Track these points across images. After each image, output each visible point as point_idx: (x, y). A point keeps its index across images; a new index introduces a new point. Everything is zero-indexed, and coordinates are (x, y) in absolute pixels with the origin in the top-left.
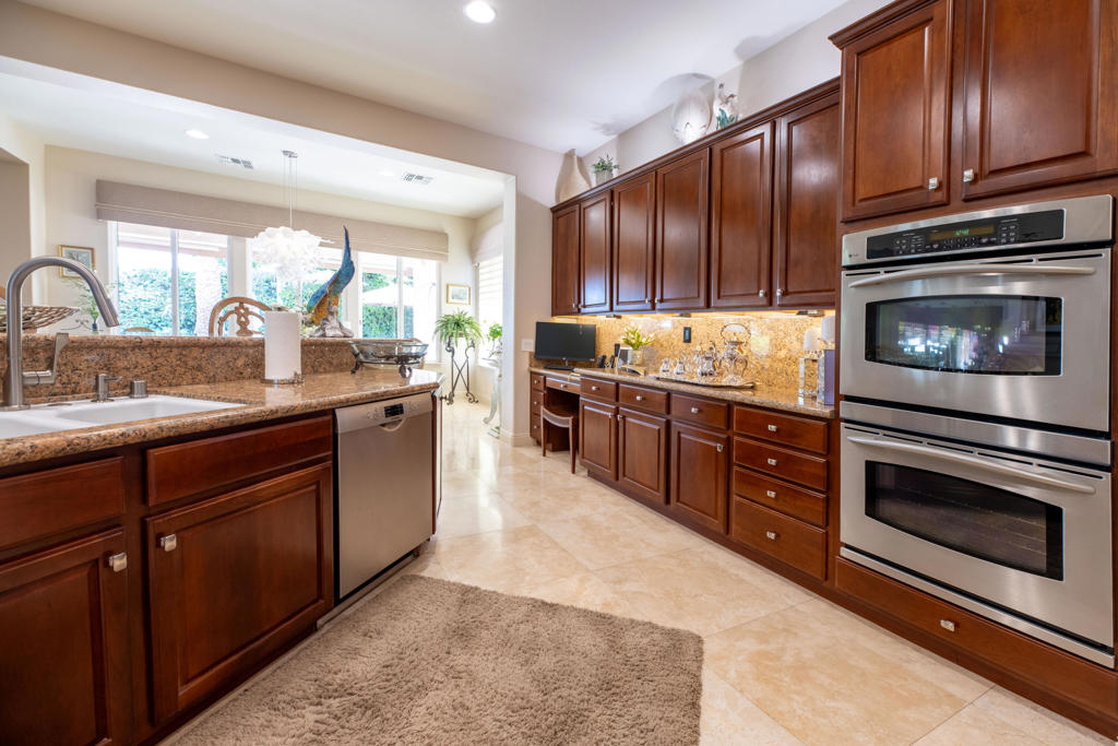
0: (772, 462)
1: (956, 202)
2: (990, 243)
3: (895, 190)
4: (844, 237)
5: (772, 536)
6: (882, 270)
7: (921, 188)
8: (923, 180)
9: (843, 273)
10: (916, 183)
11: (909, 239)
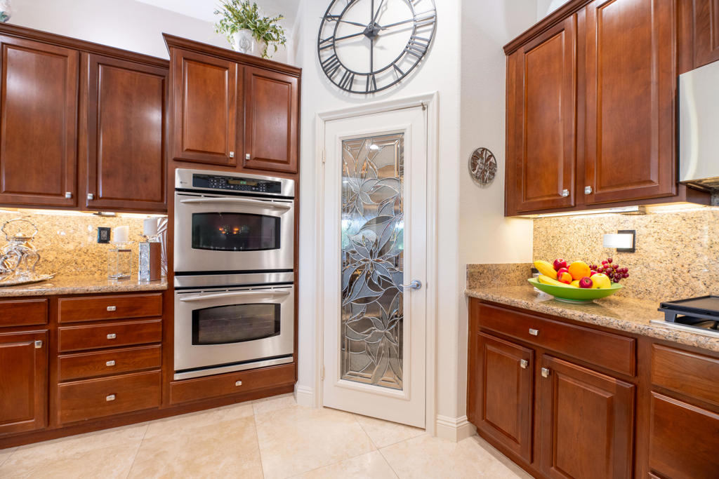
0: (111, 336)
1: (240, 167)
2: (255, 190)
3: (208, 150)
4: (177, 170)
5: (111, 398)
6: (203, 195)
7: (224, 154)
8: (225, 150)
9: (176, 192)
10: (221, 151)
11: (218, 181)
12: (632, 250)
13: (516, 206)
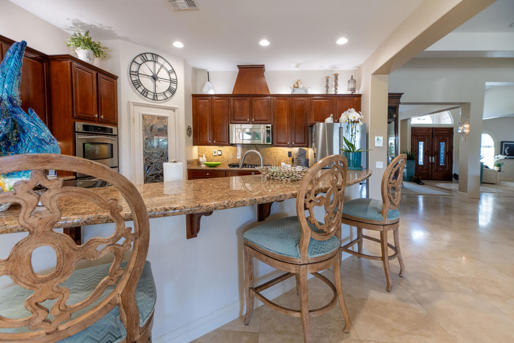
6: (86, 134)
7: (93, 115)
9: (76, 133)
12: (221, 155)
13: (196, 142)
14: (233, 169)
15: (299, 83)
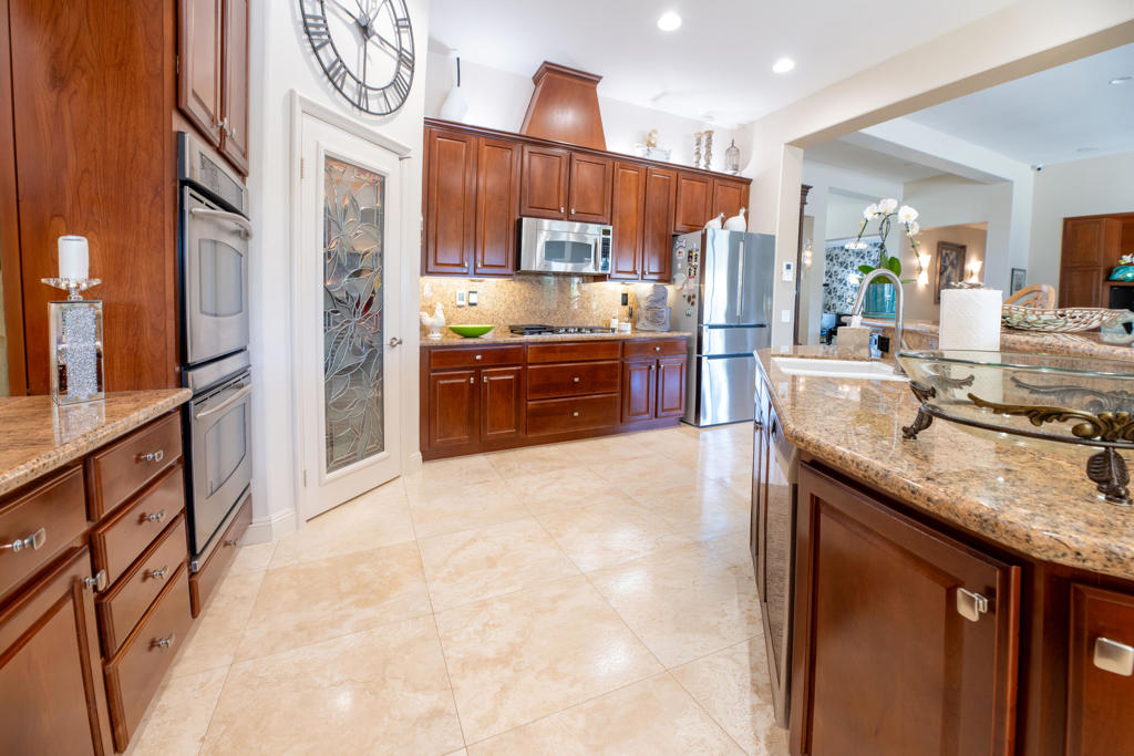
12: (476, 305)
14: (519, 339)
15: (654, 135)
